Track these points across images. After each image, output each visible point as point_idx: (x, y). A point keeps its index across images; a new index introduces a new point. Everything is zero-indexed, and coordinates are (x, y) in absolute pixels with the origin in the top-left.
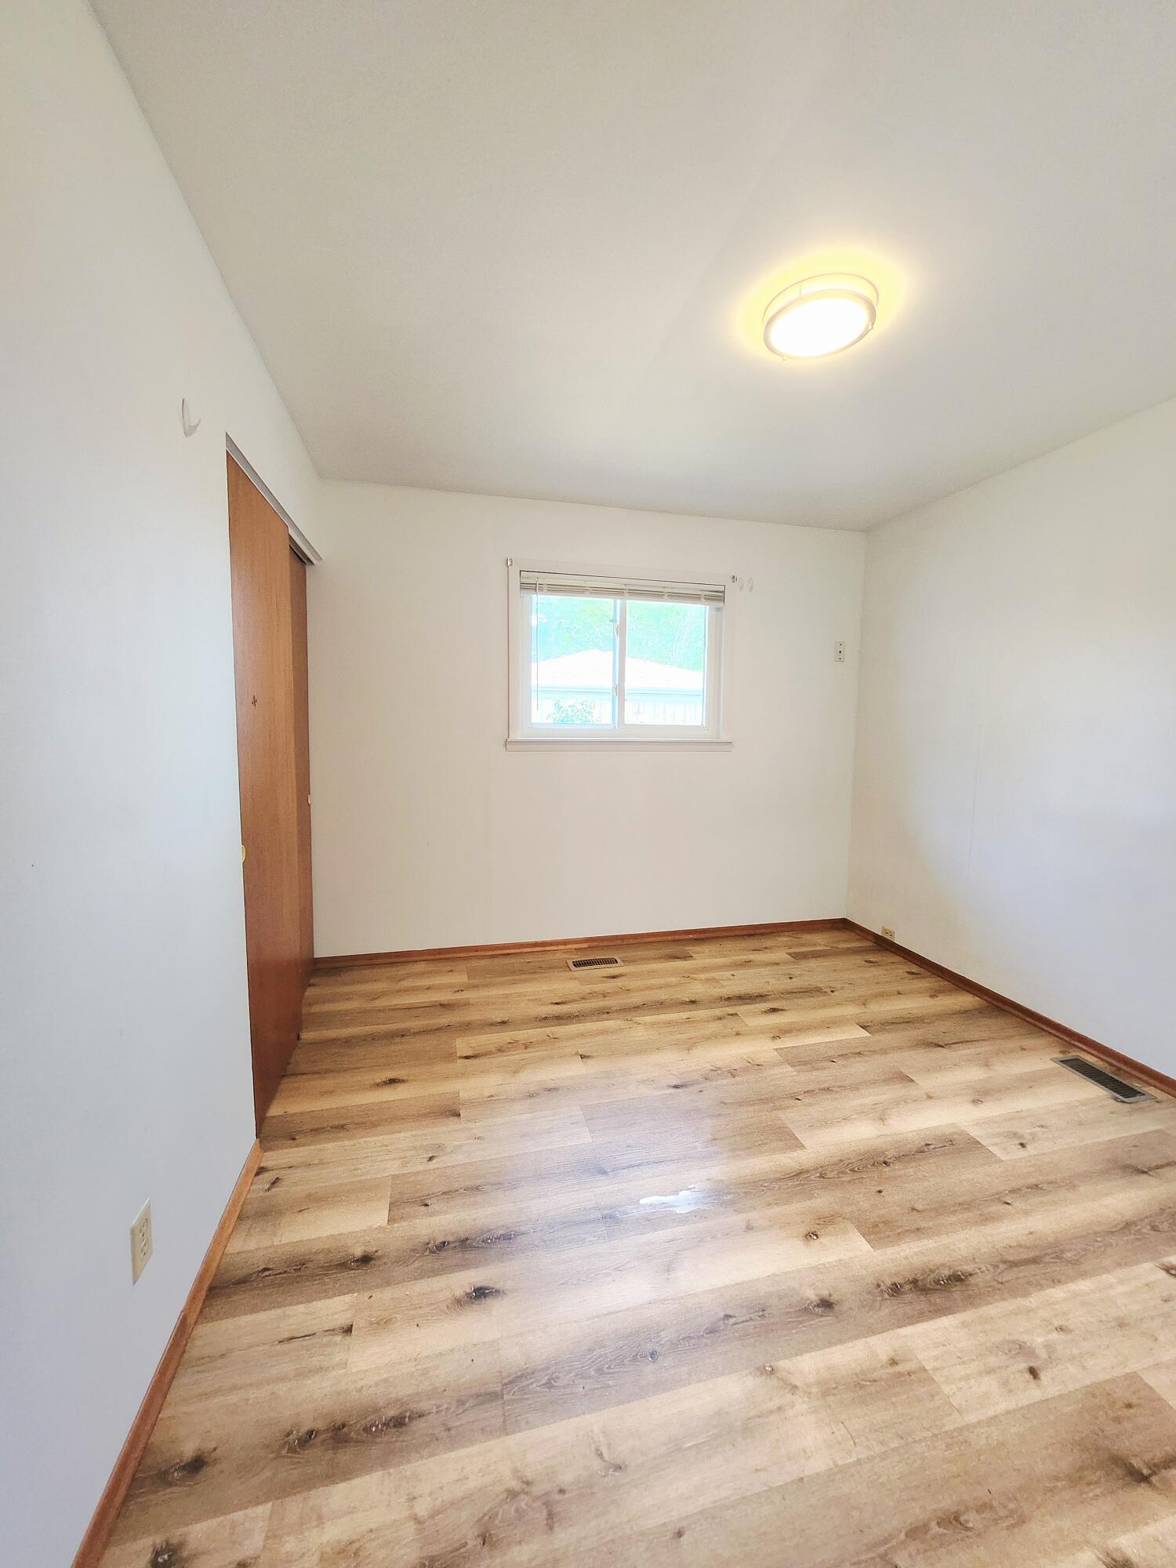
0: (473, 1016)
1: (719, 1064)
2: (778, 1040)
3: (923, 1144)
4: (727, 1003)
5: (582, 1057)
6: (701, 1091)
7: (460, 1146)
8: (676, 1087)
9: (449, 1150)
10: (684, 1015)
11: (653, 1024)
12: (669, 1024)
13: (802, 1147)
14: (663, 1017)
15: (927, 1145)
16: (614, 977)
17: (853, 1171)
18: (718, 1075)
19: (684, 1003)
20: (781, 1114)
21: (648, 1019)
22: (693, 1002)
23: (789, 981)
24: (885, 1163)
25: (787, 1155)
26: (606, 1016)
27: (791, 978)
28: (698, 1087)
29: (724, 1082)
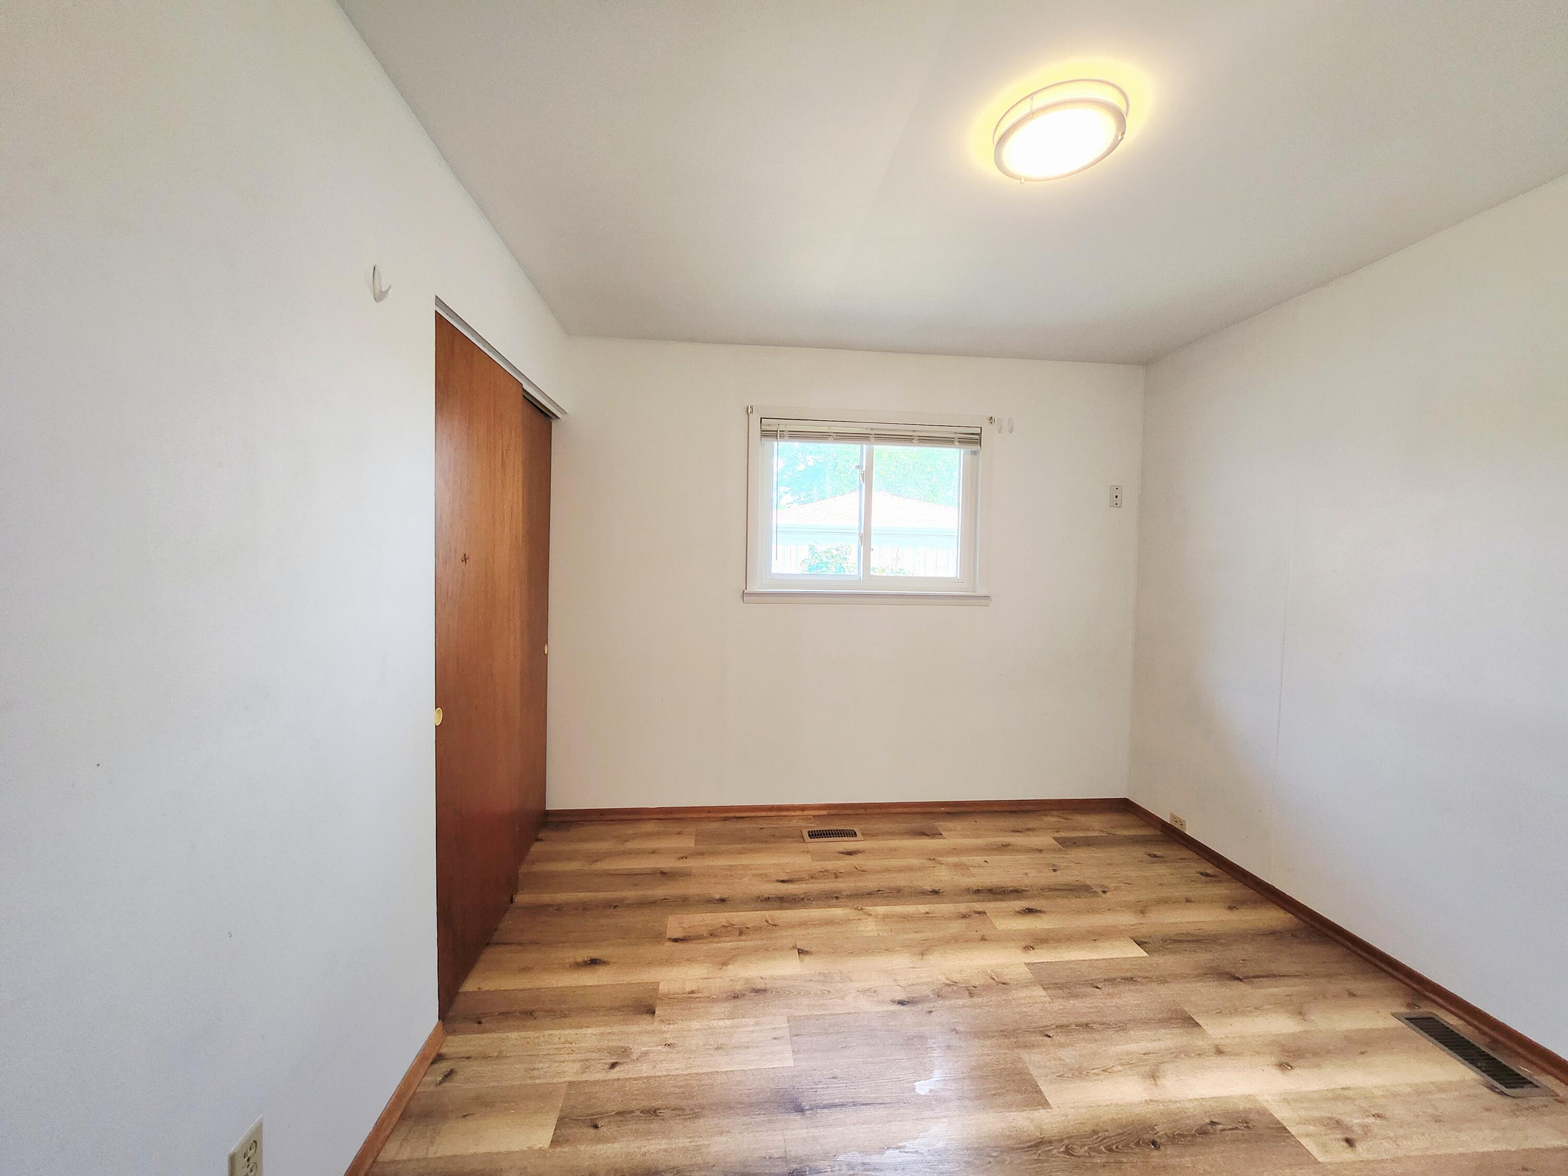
0: (692, 889)
1: (956, 977)
2: (1032, 952)
3: (1208, 1121)
4: (974, 897)
5: (801, 952)
6: (930, 1012)
7: (646, 1054)
8: (901, 1003)
9: (634, 1057)
10: (923, 908)
11: (885, 917)
12: (905, 918)
13: (1044, 1104)
14: (899, 909)
15: (1213, 1123)
16: (850, 853)
17: (1109, 1149)
18: (954, 992)
19: (924, 893)
20: (1025, 1055)
21: (881, 910)
22: (935, 892)
23: (1053, 874)
24: (1154, 1143)
25: (1024, 1114)
26: (834, 901)
27: (1055, 870)
28: (926, 1007)
29: (960, 1002)
